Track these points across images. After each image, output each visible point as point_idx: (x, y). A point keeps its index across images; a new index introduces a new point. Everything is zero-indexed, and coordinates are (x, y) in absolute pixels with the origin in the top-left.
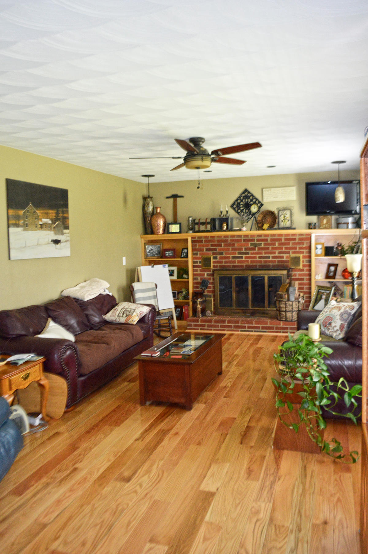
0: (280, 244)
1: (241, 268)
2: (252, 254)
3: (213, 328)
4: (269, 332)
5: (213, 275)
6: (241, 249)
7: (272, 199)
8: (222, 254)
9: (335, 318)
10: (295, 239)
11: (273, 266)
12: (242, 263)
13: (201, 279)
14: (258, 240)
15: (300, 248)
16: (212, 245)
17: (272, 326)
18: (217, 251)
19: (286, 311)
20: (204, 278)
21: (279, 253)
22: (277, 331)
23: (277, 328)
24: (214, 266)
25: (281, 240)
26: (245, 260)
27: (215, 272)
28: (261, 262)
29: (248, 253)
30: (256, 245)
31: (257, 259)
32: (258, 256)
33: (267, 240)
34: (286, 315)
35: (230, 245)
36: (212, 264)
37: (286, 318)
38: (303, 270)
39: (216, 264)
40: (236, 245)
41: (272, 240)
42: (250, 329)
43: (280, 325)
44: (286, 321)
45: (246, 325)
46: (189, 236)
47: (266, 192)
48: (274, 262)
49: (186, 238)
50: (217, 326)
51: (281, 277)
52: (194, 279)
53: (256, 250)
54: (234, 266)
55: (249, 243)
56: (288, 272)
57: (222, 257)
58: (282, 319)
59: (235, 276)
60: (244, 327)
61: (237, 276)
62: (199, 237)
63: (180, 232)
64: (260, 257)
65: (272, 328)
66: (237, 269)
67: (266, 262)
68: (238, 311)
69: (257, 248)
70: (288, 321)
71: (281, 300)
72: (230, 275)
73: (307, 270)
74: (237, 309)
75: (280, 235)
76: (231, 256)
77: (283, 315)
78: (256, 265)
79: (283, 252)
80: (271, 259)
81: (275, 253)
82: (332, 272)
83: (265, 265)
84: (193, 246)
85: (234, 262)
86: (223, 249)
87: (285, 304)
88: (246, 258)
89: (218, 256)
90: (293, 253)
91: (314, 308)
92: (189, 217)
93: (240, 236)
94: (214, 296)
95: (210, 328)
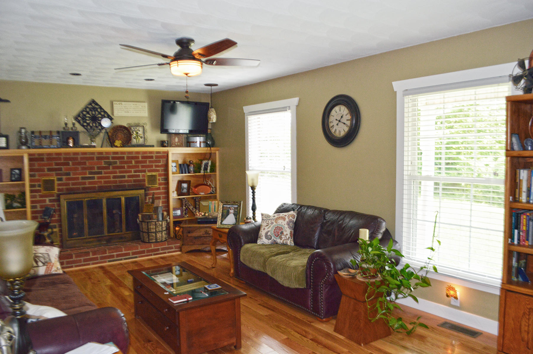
0: (136, 162)
1: (93, 190)
2: (105, 173)
3: (74, 265)
4: (140, 257)
5: (58, 200)
6: (93, 168)
7: (124, 114)
8: (68, 174)
9: (284, 227)
10: (152, 157)
11: (129, 186)
12: (94, 184)
13: (41, 207)
14: (113, 158)
15: (156, 166)
16: (57, 164)
17: (143, 250)
18: (63, 171)
19: (156, 232)
20: (46, 205)
21: (135, 172)
22: (148, 254)
23: (148, 251)
24: (59, 190)
25: (138, 157)
26: (98, 180)
27: (61, 196)
28: (116, 182)
29: (101, 173)
30: (110, 164)
31: (112, 179)
32: (112, 175)
33: (123, 158)
34: (156, 236)
35: (79, 164)
36: (56, 187)
37: (156, 239)
38: (159, 189)
39: (61, 187)
40: (87, 164)
41: (128, 158)
42: (118, 257)
43: (151, 247)
44: (156, 242)
45: (115, 254)
46: (25, 153)
47: (116, 106)
48: (130, 181)
49: (22, 155)
50: (80, 261)
51: (139, 197)
52: (32, 207)
53: (111, 169)
54: (84, 188)
55: (103, 161)
56: (145, 191)
57: (69, 178)
58: (151, 241)
59: (86, 199)
60: (113, 256)
61: (89, 199)
62: (39, 154)
63: (7, 148)
64: (114, 177)
65: (143, 252)
66: (89, 191)
67: (121, 182)
68: (91, 240)
69: (111, 167)
70: (158, 242)
71: (151, 221)
72: (81, 198)
73: (163, 188)
74: (91, 238)
75: (138, 153)
76: (80, 176)
77: (153, 236)
78: (111, 186)
79: (140, 170)
80: (126, 179)
81: (131, 172)
82: (185, 188)
83: (120, 185)
84: (30, 165)
85: (85, 183)
86: (71, 169)
87: (156, 224)
88: (99, 178)
89: (64, 177)
90: (149, 171)
91: (222, 223)
92: (21, 128)
93: (93, 153)
94: (60, 226)
95: (70, 265)
